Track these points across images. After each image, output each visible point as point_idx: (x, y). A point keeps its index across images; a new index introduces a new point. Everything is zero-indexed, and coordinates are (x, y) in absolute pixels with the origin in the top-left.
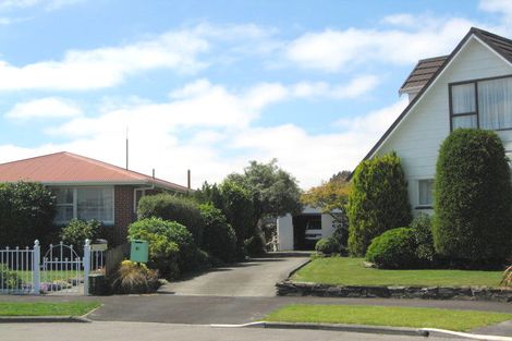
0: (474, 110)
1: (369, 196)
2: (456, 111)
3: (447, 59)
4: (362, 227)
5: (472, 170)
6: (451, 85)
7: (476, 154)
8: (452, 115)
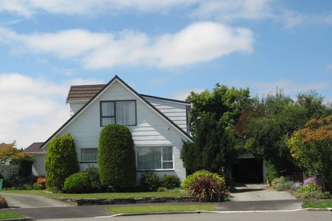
0: (113, 115)
1: (62, 156)
2: (103, 115)
3: (105, 86)
4: (58, 172)
5: (122, 145)
6: (101, 102)
7: (123, 137)
8: (101, 117)
